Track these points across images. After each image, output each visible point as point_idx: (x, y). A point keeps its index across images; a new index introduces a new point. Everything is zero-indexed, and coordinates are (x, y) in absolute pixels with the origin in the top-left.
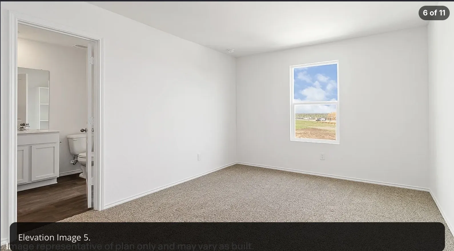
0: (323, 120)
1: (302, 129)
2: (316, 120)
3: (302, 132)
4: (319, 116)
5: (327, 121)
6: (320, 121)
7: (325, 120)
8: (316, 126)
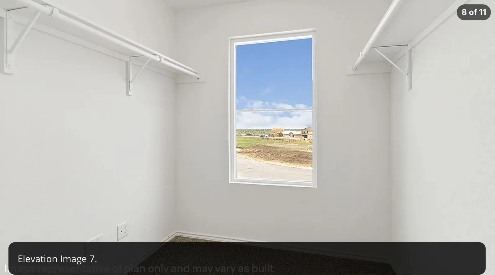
0: (267, 137)
1: (253, 147)
2: (260, 137)
3: (255, 150)
4: (260, 132)
5: (270, 137)
6: (264, 137)
7: (268, 136)
8: (265, 143)
